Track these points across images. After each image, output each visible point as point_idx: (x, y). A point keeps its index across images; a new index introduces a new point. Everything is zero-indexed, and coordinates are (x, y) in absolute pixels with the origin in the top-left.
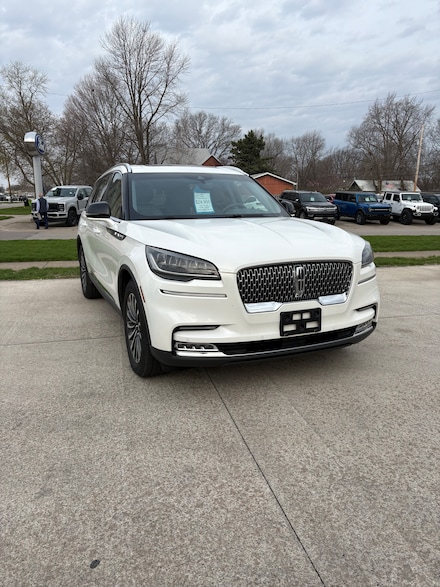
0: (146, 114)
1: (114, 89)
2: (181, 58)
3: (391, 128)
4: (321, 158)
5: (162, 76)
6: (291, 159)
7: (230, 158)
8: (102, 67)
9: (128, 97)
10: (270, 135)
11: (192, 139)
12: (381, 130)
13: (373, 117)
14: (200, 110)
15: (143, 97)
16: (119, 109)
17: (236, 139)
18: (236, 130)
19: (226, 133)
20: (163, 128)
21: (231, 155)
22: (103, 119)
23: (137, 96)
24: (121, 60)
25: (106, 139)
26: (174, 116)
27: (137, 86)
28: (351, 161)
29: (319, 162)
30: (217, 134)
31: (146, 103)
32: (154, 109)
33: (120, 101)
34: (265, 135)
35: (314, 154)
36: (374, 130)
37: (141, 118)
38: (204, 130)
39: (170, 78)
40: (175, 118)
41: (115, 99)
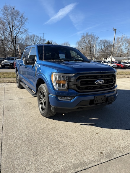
0: (15, 34)
1: (4, 26)
2: (25, 18)
3: (88, 42)
5: (20, 23)
9: (9, 28)
10: (54, 42)
11: (31, 42)
12: (85, 42)
13: (83, 39)
14: (33, 34)
15: (14, 29)
16: (6, 32)
17: (44, 43)
18: (44, 40)
19: (41, 41)
20: (22, 39)
23: (12, 28)
24: (6, 17)
25: (2, 41)
27: (12, 25)
30: (39, 41)
31: (15, 31)
32: (17, 32)
33: (6, 29)
36: (83, 42)
37: (13, 35)
38: (35, 40)
39: (22, 23)
40: (24, 36)
41: (4, 28)
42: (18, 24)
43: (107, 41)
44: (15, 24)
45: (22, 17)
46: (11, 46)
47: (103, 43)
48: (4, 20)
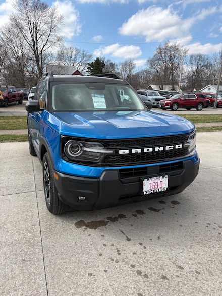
0: (40, 46)
1: (21, 31)
2: (59, 16)
3: (167, 59)
4: (134, 73)
5: (49, 25)
6: (119, 73)
7: (87, 71)
8: (14, 19)
10: (108, 60)
11: (67, 60)
12: (163, 60)
13: (159, 53)
14: (71, 46)
15: (38, 37)
16: (25, 42)
17: (90, 62)
18: (90, 57)
19: (85, 58)
20: (51, 55)
21: (88, 70)
22: (16, 48)
23: (35, 35)
24: (25, 15)
25: (18, 58)
26: (56, 48)
27: (35, 30)
28: (148, 75)
29: (133, 75)
30: (80, 59)
32: (45, 43)
33: (25, 37)
34: (106, 60)
35: (130, 71)
36: (160, 59)
37: (37, 48)
38: (73, 56)
39: (53, 26)
40: (57, 49)
41: (22, 36)
42: (45, 27)
43: (203, 57)
44: (41, 27)
45: (53, 14)
46: (33, 68)
47: (195, 62)
48: (22, 21)
